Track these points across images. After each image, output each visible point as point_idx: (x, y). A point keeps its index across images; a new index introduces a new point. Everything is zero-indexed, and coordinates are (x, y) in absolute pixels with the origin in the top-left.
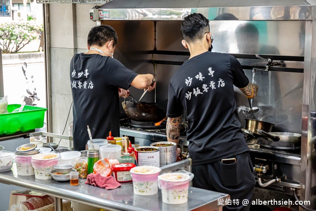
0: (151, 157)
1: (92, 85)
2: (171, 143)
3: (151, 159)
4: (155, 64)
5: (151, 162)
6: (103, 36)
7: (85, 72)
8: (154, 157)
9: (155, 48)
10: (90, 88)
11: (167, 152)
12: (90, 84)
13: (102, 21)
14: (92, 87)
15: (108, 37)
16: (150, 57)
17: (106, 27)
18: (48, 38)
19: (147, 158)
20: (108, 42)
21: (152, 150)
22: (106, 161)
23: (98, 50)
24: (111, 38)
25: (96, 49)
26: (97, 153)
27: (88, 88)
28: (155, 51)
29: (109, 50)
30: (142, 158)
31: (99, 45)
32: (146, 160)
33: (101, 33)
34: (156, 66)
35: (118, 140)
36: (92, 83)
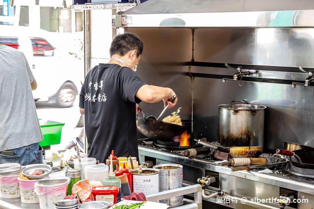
0: (147, 181)
1: (105, 98)
2: (178, 166)
3: (147, 182)
4: (193, 77)
5: (147, 186)
6: (125, 44)
7: (100, 83)
8: (151, 181)
9: (193, 59)
10: (104, 101)
11: (169, 175)
12: (103, 96)
13: (126, 29)
14: (105, 100)
15: (130, 46)
16: (186, 69)
17: (130, 35)
18: (88, 48)
19: (143, 181)
20: (130, 52)
21: (150, 172)
22: (87, 182)
23: (119, 60)
24: (135, 47)
25: (116, 59)
26: (78, 173)
27: (102, 101)
28: (193, 63)
29: (132, 60)
30: (137, 181)
31: (119, 55)
32: (141, 184)
33: (123, 41)
34: (194, 79)
35: (122, 160)
36: (105, 96)
